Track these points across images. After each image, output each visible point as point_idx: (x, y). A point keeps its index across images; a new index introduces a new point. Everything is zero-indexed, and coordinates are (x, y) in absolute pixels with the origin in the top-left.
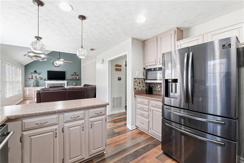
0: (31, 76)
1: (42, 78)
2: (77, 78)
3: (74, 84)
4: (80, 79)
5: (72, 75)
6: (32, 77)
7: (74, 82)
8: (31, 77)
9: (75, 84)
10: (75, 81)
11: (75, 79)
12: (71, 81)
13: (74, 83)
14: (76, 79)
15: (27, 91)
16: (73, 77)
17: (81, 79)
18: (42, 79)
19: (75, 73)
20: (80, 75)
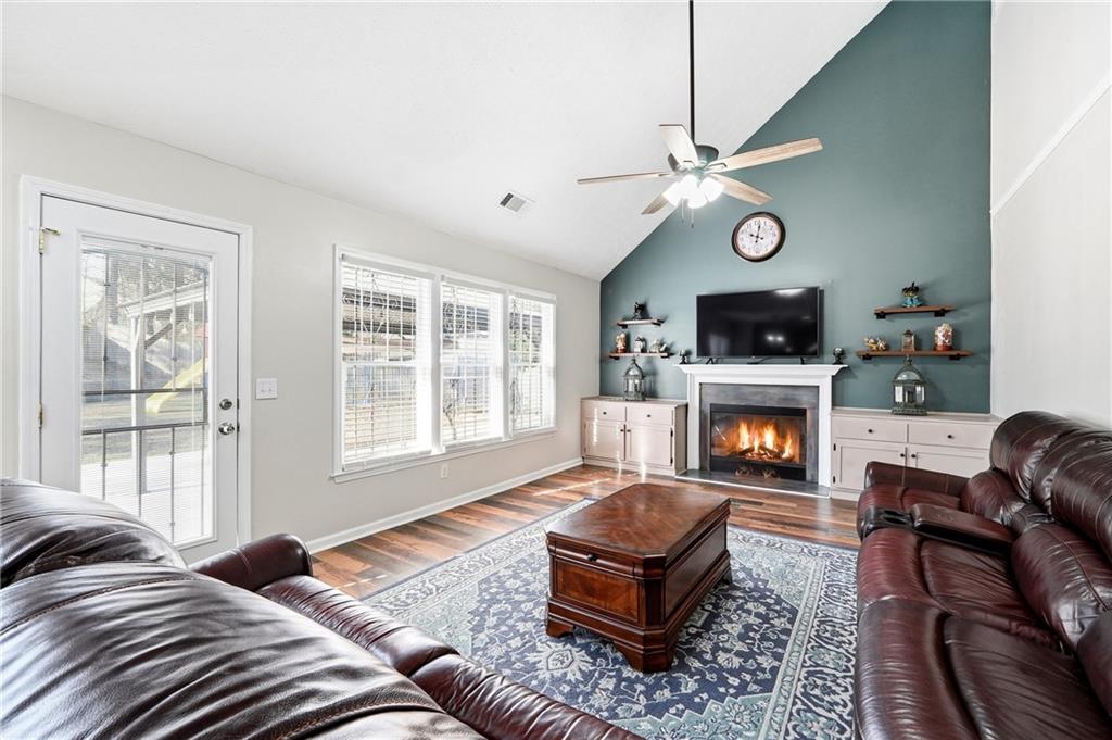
0: (623, 336)
1: (673, 349)
2: (940, 340)
3: (899, 398)
4: (967, 345)
5: (881, 315)
6: (627, 340)
7: (903, 377)
8: (620, 345)
9: (911, 393)
10: (910, 367)
11: (918, 347)
12: (869, 366)
13: (899, 390)
14: (921, 342)
15: (593, 419)
16: (895, 328)
17: (988, 350)
18: (669, 353)
19: (914, 289)
20: (972, 303)
